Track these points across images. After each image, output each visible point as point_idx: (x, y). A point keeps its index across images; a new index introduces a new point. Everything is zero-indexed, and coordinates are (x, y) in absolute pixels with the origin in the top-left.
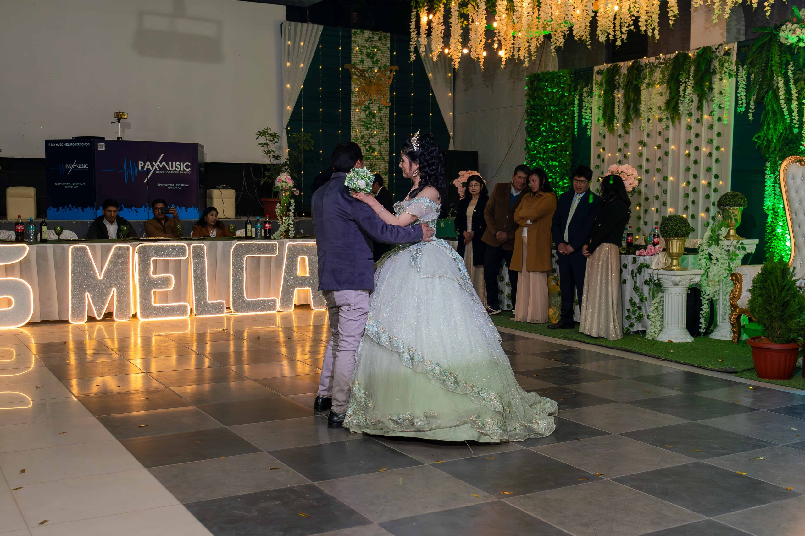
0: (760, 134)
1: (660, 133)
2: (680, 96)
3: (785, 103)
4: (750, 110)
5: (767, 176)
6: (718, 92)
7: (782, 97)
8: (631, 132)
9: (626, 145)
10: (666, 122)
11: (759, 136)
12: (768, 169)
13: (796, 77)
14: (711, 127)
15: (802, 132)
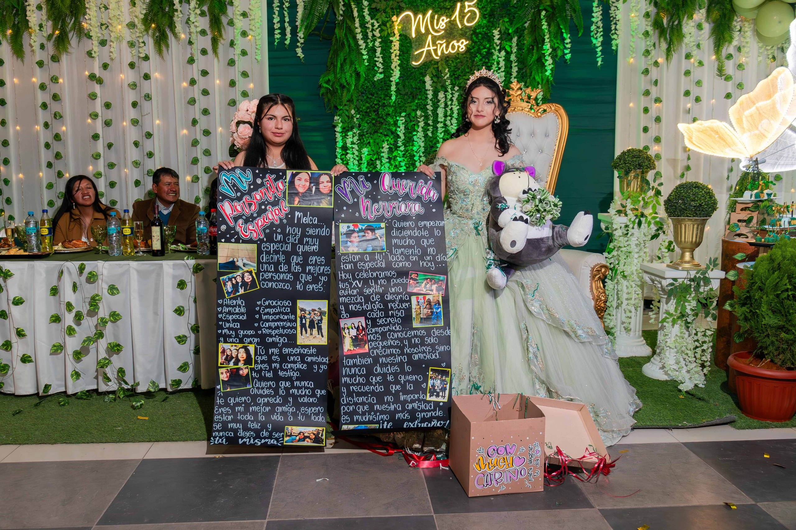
0: (330, 78)
1: (132, 65)
2: (177, 10)
3: (362, 39)
4: (299, 44)
5: (338, 135)
6: (239, 13)
7: (358, 30)
8: (64, 58)
9: (54, 79)
10: (145, 48)
11: (329, 79)
12: (340, 125)
13: (374, 6)
14: (232, 63)
15: (391, 79)
